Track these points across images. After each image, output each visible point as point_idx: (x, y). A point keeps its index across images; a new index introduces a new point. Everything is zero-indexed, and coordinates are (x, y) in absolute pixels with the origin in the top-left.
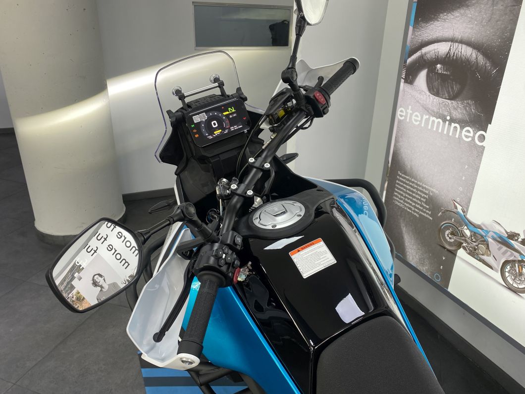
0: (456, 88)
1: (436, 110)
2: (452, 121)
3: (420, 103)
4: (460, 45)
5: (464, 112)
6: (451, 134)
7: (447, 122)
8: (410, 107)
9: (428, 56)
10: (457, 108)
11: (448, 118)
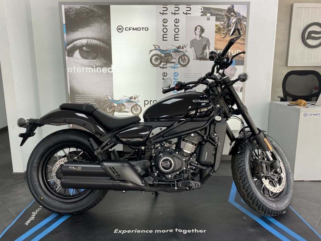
0: (95, 55)
1: (88, 65)
2: (96, 67)
3: (79, 64)
4: (91, 40)
5: (101, 63)
6: (97, 72)
7: (95, 68)
8: (74, 66)
9: (78, 45)
10: (97, 62)
11: (95, 66)
